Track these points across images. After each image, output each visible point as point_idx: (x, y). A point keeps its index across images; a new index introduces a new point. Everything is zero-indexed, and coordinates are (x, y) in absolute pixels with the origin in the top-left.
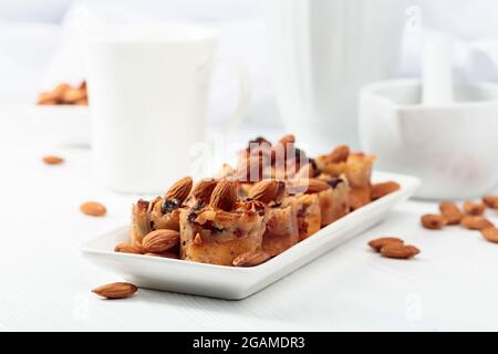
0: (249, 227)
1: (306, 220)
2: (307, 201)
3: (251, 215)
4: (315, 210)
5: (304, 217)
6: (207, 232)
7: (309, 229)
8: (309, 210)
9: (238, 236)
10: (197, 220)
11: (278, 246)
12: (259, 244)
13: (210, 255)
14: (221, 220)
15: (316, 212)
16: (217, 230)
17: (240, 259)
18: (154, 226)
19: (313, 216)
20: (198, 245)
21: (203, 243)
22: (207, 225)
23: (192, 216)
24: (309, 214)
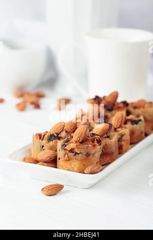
0: (93, 151)
1: (122, 143)
2: (123, 133)
3: (94, 146)
4: (127, 137)
5: (121, 142)
6: (71, 154)
7: (124, 148)
8: (124, 138)
9: (88, 157)
10: (66, 148)
11: (108, 159)
12: (98, 160)
13: (72, 166)
14: (79, 148)
15: (127, 139)
16: (76, 153)
17: (88, 170)
18: (44, 148)
19: (126, 141)
20: (66, 160)
21: (69, 159)
22: (72, 151)
23: (64, 146)
24: (124, 140)
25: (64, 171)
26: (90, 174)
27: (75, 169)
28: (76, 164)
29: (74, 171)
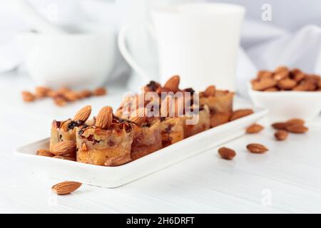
0: (118, 139)
1: (171, 135)
2: (172, 123)
3: (119, 131)
4: (178, 128)
5: (169, 133)
6: (90, 143)
8: (173, 129)
9: (111, 146)
10: (83, 134)
13: (92, 158)
14: (99, 135)
15: (178, 130)
16: (96, 141)
17: (109, 161)
18: (62, 138)
19: (176, 132)
20: (84, 151)
21: (87, 150)
22: (90, 138)
23: (81, 132)
24: (173, 132)
25: (82, 164)
26: (111, 166)
27: (95, 162)
28: (96, 155)
29: (94, 164)
